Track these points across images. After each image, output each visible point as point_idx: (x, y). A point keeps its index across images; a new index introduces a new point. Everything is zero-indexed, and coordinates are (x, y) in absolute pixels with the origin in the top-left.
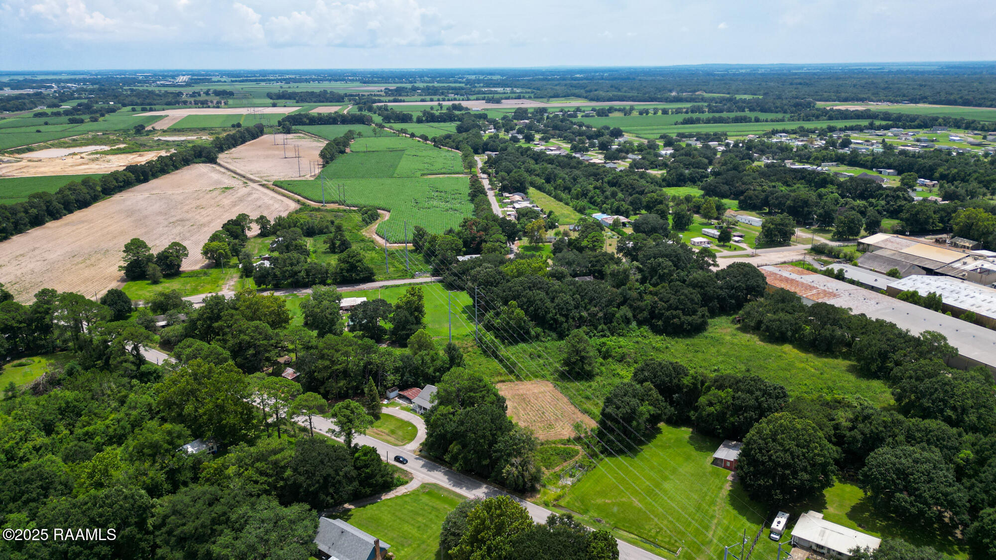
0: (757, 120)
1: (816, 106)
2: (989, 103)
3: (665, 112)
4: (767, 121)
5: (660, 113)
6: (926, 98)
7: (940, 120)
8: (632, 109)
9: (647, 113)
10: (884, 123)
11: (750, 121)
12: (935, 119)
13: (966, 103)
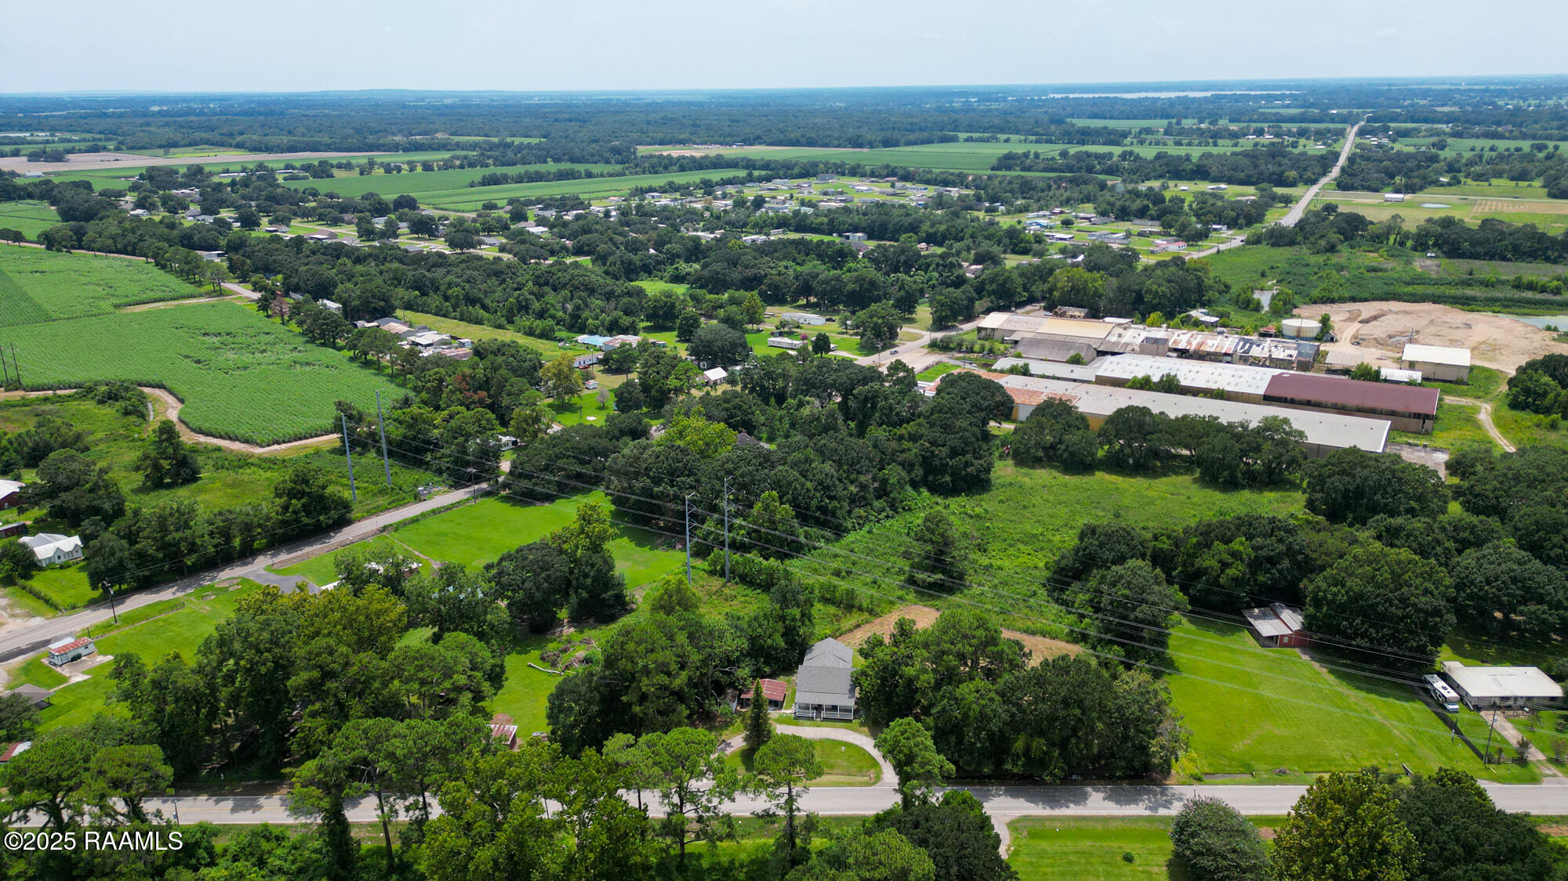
0: (589, 175)
1: (639, 155)
2: (836, 142)
3: (428, 167)
4: (602, 176)
5: (419, 169)
6: (759, 137)
7: (821, 166)
8: (372, 164)
9: (399, 170)
10: (763, 173)
11: (580, 177)
12: (815, 165)
13: (811, 143)
